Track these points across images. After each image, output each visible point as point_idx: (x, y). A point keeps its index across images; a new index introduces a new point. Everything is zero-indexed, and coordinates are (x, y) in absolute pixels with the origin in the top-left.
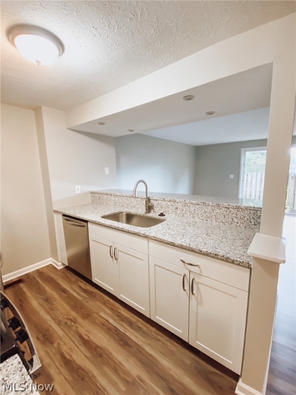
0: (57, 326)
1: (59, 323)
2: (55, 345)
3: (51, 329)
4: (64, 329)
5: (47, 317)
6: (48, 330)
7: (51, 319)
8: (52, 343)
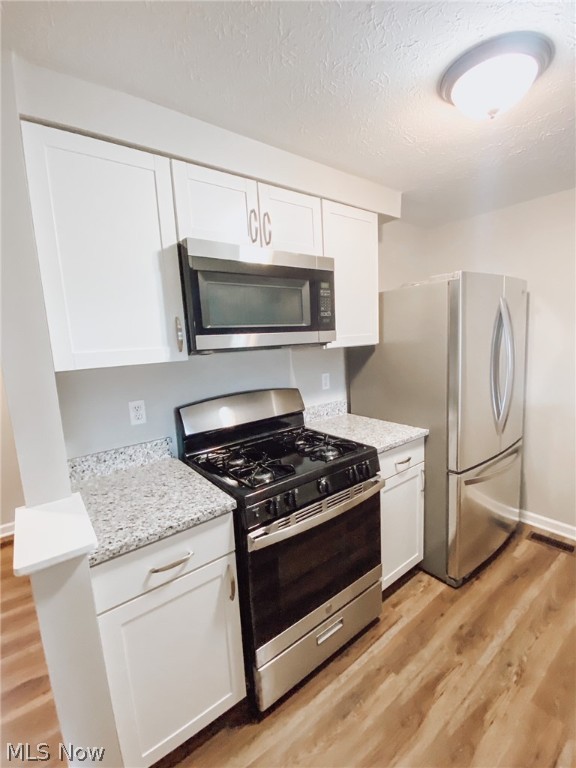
0: (497, 650)
1: (505, 650)
2: (457, 659)
3: (488, 639)
4: (494, 665)
5: (509, 625)
6: (483, 636)
7: (508, 634)
8: (459, 652)
